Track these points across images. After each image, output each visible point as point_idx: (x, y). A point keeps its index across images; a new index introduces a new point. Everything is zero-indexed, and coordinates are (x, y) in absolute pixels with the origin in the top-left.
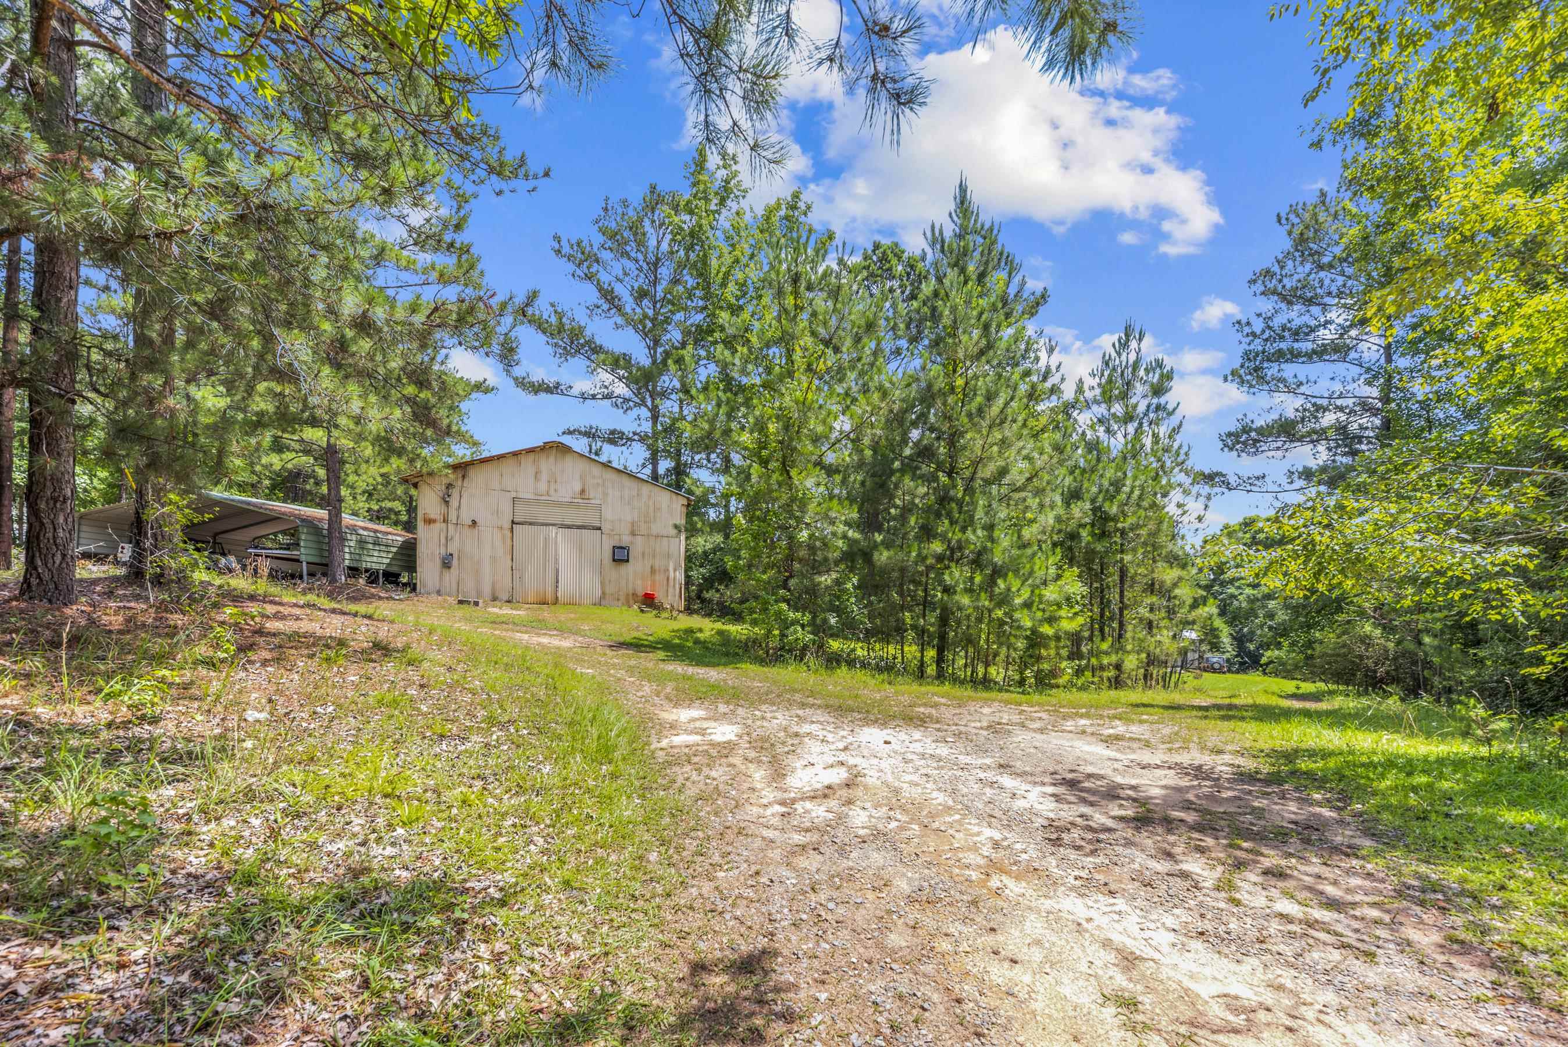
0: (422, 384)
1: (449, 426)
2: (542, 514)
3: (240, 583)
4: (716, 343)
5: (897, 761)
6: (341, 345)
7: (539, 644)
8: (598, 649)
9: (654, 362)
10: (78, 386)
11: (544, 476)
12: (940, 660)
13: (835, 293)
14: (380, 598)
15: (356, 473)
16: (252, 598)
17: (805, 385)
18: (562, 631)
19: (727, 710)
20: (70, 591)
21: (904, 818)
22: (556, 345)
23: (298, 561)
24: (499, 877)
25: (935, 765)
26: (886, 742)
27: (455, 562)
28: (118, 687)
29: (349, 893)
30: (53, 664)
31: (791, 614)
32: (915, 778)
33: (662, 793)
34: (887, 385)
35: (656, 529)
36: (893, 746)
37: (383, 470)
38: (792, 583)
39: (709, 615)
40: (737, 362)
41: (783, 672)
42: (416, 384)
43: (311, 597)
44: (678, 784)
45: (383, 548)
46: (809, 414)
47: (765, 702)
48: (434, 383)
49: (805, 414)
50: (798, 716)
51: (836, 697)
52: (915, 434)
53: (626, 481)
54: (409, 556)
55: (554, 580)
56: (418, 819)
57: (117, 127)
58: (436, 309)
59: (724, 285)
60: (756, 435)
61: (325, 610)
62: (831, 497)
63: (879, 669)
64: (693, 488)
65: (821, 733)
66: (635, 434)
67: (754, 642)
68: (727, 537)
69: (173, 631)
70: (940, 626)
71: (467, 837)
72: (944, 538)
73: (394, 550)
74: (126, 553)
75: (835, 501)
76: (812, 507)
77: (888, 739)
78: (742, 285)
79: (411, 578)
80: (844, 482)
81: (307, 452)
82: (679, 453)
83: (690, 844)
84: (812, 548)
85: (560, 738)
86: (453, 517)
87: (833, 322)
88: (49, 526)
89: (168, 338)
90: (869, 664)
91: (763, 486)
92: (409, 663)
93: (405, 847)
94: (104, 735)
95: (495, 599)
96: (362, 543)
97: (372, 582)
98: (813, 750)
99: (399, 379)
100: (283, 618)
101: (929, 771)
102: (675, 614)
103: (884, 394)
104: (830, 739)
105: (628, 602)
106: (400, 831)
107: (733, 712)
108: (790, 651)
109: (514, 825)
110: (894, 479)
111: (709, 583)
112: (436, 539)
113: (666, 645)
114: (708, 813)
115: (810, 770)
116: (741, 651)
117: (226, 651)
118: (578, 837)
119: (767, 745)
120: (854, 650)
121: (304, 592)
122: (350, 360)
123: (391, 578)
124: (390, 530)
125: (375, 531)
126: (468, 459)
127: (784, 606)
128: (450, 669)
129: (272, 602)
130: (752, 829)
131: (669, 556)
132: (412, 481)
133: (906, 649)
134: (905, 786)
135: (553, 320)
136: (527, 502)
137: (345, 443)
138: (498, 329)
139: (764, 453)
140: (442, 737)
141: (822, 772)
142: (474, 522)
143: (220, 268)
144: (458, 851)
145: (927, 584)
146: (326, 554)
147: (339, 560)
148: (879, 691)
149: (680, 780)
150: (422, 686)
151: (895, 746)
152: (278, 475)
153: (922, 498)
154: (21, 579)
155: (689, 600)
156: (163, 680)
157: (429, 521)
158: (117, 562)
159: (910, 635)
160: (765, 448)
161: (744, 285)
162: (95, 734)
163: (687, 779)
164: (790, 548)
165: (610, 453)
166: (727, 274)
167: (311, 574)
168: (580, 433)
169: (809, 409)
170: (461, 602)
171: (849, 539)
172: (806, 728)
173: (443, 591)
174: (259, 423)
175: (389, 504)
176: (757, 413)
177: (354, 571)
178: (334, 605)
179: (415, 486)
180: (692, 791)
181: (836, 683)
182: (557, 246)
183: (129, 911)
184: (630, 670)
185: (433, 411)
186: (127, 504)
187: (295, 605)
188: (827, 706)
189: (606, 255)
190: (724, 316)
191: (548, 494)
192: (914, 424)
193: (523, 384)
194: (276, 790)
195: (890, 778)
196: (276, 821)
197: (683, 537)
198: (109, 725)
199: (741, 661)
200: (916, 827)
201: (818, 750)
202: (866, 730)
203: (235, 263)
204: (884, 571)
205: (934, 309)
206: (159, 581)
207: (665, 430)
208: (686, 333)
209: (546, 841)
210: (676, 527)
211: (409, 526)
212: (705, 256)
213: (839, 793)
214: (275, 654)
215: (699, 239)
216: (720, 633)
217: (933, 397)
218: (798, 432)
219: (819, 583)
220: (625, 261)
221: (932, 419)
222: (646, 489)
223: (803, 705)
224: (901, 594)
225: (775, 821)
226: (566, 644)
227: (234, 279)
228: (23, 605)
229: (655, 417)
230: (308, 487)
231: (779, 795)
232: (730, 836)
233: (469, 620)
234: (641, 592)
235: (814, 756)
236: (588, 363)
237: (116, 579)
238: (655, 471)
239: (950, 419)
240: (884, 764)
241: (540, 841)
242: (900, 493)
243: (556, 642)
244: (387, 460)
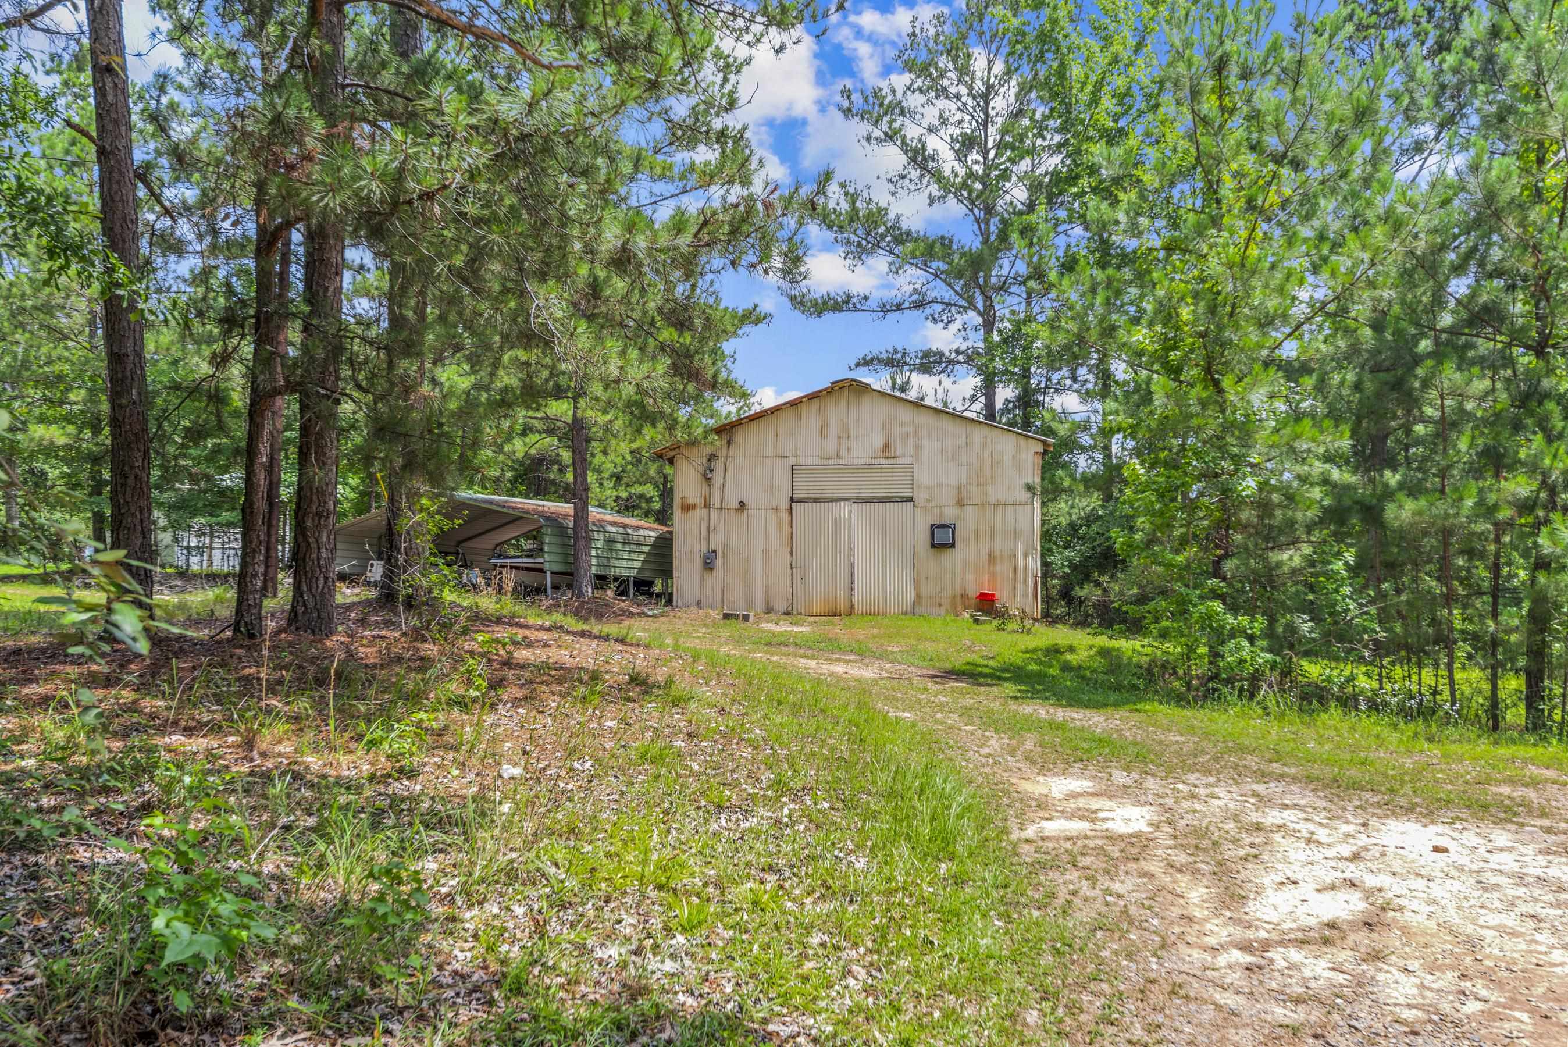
0: (682, 325)
1: (715, 376)
2: (831, 485)
3: (487, 602)
4: (1083, 193)
5: (1465, 886)
6: (595, 289)
7: (831, 674)
8: (915, 681)
9: (986, 241)
10: (341, 384)
11: (833, 430)
12: (1533, 696)
13: (1294, 75)
14: (631, 615)
15: (605, 453)
16: (499, 621)
17: (1244, 234)
18: (862, 654)
19: (1128, 781)
20: (330, 619)
21: (1494, 996)
22: (849, 242)
23: (541, 571)
24: (811, 1022)
25: (1550, 897)
26: (1437, 849)
27: (719, 562)
28: (380, 733)
29: (627, 1018)
30: (321, 705)
31: (1230, 619)
32: (1510, 921)
33: (1036, 913)
34: (1401, 209)
35: (995, 493)
36: (1453, 856)
37: (634, 446)
38: (1229, 566)
39: (1082, 623)
40: (1122, 217)
41: (1220, 718)
42: (674, 325)
43: (557, 617)
44: (1060, 901)
45: (634, 548)
46: (1254, 282)
47: (1193, 769)
48: (697, 321)
49: (1245, 283)
50: (1256, 794)
51: (1327, 762)
52: (1459, 287)
53: (949, 426)
54: (664, 556)
55: (848, 580)
56: (700, 923)
57: (379, 84)
58: (705, 223)
59: (1094, 101)
60: (1158, 328)
61: (573, 633)
62: (1298, 416)
63: (1408, 715)
64: (1054, 425)
65: (1304, 828)
66: (958, 352)
67: (1163, 666)
68: (1108, 498)
69: (424, 664)
70: (1530, 633)
71: (764, 957)
72: (1533, 468)
73: (646, 549)
74: (376, 571)
75: (1307, 422)
76: (1262, 436)
77: (1442, 842)
78: (1122, 97)
79: (665, 585)
80: (1321, 387)
81: (550, 432)
82: (1026, 374)
83: (1092, 1005)
84: (1265, 507)
85: (874, 816)
86: (716, 501)
87: (1291, 123)
88: (314, 546)
89: (422, 316)
90: (1386, 704)
91: (1172, 409)
92: (675, 703)
93: (687, 962)
94: (368, 792)
95: (769, 611)
96: (610, 542)
97: (622, 594)
98: (1292, 855)
99: (652, 323)
100: (530, 645)
101: (1537, 909)
102: (1028, 623)
103: (1395, 224)
104: (1323, 839)
105: (954, 606)
106: (680, 939)
107: (1139, 784)
108: (1229, 681)
109: (823, 945)
110: (1420, 372)
111: (1082, 572)
112: (696, 532)
113: (1017, 674)
114: (1116, 953)
115: (1290, 894)
116: (1140, 683)
117: (477, 689)
118: (916, 973)
119: (1205, 843)
120: (1351, 679)
121: (549, 610)
122: (604, 309)
123: (642, 586)
124: (642, 523)
125: (625, 526)
126: (734, 418)
127: (1218, 606)
128: (722, 711)
129: (519, 625)
130: (1195, 988)
131: (1016, 534)
132: (667, 457)
133: (1458, 676)
134: (1489, 934)
135: (845, 206)
136: (811, 469)
137: (592, 415)
138: (780, 234)
139: (1173, 355)
140: (720, 808)
141: (1313, 897)
142: (742, 504)
143: (478, 221)
144: (753, 976)
145: (1497, 556)
146: (571, 560)
147: (585, 566)
148: (1409, 752)
149: (1063, 894)
150: (690, 735)
151: (1457, 855)
152: (521, 463)
153: (1483, 398)
154: (288, 607)
155: (1048, 600)
156: (419, 724)
157: (687, 508)
158: (368, 584)
159: (1462, 650)
160: (1175, 348)
161: (1127, 93)
162: (359, 789)
163: (1074, 893)
164: (1224, 509)
165: (923, 385)
166: (1099, 85)
167: (556, 587)
168: (880, 361)
169: (1253, 273)
170: (726, 616)
171: (1335, 486)
172: (1273, 817)
173: (704, 602)
174: (504, 403)
175: (638, 489)
176: (1160, 293)
177: (601, 581)
178: (582, 626)
179: (671, 461)
180: (1084, 915)
181: (1321, 740)
182: (846, 104)
183: (401, 1013)
184: (966, 713)
185: (697, 357)
186: (377, 514)
187: (542, 628)
188: (1309, 779)
189: (915, 100)
190: (1097, 151)
191: (839, 457)
192: (1458, 269)
193: (802, 303)
194: (538, 870)
195: (1454, 918)
196: (540, 912)
197: (1037, 504)
198: (372, 778)
199: (1141, 700)
200: (1525, 1017)
201: (1302, 856)
202: (1392, 823)
203: (494, 213)
204: (1408, 538)
205: (1490, 59)
206: (409, 604)
207: (1005, 341)
208: (1035, 187)
209: (868, 973)
210: (1030, 488)
211: (663, 516)
212: (1063, 65)
213: (1352, 937)
214: (525, 692)
215: (1055, 41)
216: (1104, 652)
217: (1497, 215)
218: (1231, 315)
219: (1279, 564)
220: (942, 103)
221: (1496, 254)
222: (978, 434)
223: (1263, 776)
224: (1443, 576)
225: (1235, 977)
226: (869, 674)
227: (491, 231)
228: (290, 637)
229: (989, 325)
230: (551, 476)
231: (1239, 933)
232: (1157, 996)
233: (739, 642)
234: (973, 592)
235: (1296, 867)
236: (890, 259)
237: (368, 602)
238: (990, 405)
239: (1536, 249)
240: (1437, 891)
241: (862, 974)
242: (1433, 394)
243: (854, 671)
244: (639, 431)
